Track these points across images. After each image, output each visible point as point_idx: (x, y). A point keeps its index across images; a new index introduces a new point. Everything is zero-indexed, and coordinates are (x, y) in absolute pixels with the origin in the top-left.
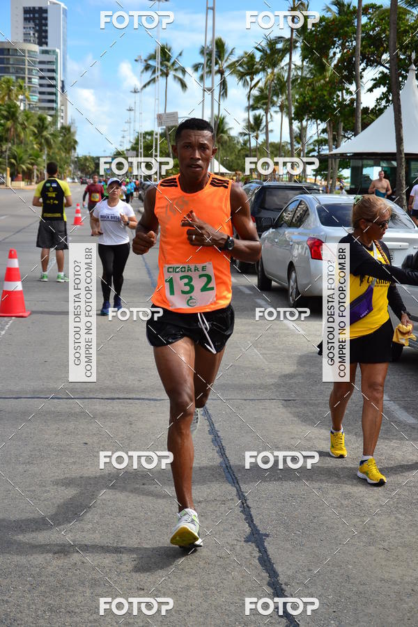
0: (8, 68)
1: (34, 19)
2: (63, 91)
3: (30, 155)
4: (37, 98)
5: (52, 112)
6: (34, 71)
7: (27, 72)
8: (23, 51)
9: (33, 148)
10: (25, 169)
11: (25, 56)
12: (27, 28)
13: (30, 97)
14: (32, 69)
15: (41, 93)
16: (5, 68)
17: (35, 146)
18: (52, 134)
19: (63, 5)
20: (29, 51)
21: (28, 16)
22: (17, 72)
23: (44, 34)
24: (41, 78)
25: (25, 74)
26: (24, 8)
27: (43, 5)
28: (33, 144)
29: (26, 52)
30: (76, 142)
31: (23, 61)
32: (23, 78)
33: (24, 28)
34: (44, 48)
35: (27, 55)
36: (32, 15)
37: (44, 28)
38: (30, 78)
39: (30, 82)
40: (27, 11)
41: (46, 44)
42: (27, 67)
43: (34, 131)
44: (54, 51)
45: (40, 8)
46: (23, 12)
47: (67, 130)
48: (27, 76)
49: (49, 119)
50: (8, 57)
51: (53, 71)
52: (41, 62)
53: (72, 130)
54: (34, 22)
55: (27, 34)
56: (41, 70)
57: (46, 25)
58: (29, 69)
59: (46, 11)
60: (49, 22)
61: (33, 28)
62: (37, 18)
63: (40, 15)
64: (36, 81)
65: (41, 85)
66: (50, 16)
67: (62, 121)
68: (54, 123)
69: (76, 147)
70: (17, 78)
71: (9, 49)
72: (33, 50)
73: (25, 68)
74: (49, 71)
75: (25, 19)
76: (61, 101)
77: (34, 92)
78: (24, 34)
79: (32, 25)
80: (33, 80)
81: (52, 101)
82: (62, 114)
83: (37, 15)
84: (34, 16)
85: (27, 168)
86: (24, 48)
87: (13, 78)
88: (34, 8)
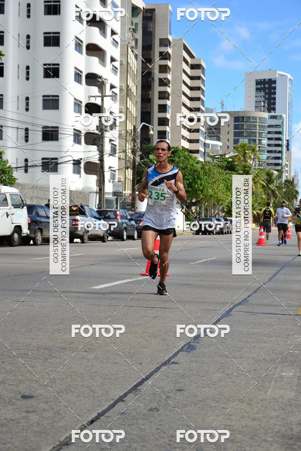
0: (243, 132)
1: (264, 89)
2: (288, 149)
3: (260, 203)
4: (266, 156)
5: (279, 168)
6: (263, 134)
7: (257, 136)
8: (255, 118)
9: (262, 198)
10: (256, 214)
11: (256, 122)
12: (258, 96)
13: (260, 156)
14: (262, 133)
15: (268, 152)
16: (240, 132)
17: (264, 196)
18: (277, 187)
19: (289, 76)
20: (260, 118)
21: (259, 86)
22: (249, 136)
23: (272, 101)
24: (269, 139)
25: (256, 137)
26: (256, 80)
27: (272, 77)
28: (262, 195)
29: (258, 118)
30: (297, 192)
31: (255, 126)
32: (255, 141)
33: (256, 97)
34: (273, 114)
35: (258, 121)
36: (262, 86)
37: (273, 96)
38: (260, 140)
39: (260, 143)
40: (258, 83)
41: (274, 109)
42: (258, 131)
43: (263, 185)
44: (281, 116)
45: (270, 80)
46: (255, 83)
47: (290, 183)
48: (257, 138)
49: (276, 173)
50: (242, 123)
51: (280, 133)
52: (269, 126)
53: (295, 182)
54: (264, 91)
55: (258, 102)
56: (269, 133)
57: (275, 93)
58: (259, 132)
59: (275, 82)
60: (277, 91)
61: (264, 96)
62: (267, 88)
63: (270, 85)
64: (265, 142)
65: (269, 145)
66: (278, 86)
67: (286, 174)
68: (280, 177)
69: (297, 196)
70: (249, 140)
71: (243, 117)
72: (263, 117)
73: (256, 132)
74: (276, 133)
75: (257, 89)
76: (286, 158)
77: (263, 151)
78: (256, 102)
79: (262, 94)
80: (262, 141)
81: (279, 158)
82: (286, 169)
83: (267, 86)
84: (264, 86)
85: (257, 213)
86: (256, 116)
87: (246, 141)
88: (264, 80)
